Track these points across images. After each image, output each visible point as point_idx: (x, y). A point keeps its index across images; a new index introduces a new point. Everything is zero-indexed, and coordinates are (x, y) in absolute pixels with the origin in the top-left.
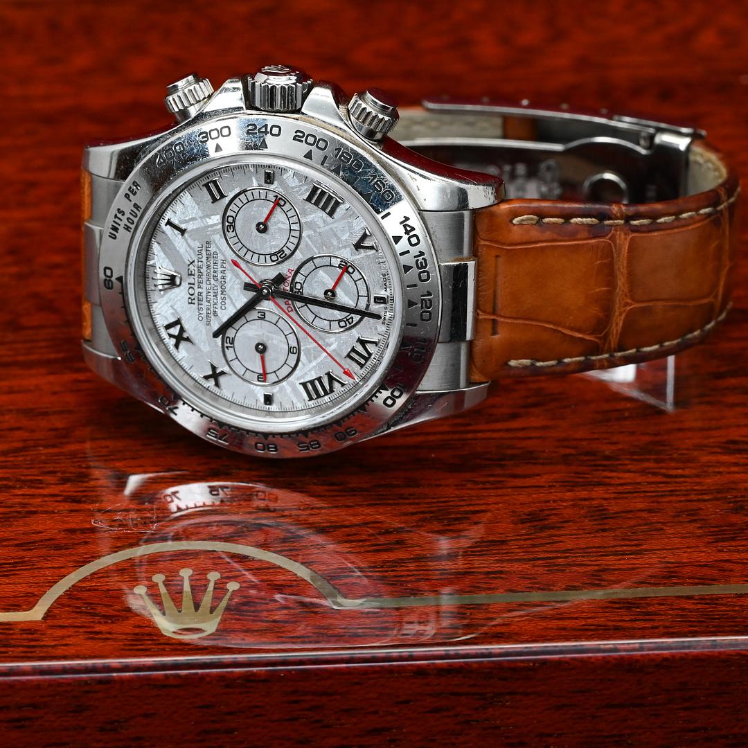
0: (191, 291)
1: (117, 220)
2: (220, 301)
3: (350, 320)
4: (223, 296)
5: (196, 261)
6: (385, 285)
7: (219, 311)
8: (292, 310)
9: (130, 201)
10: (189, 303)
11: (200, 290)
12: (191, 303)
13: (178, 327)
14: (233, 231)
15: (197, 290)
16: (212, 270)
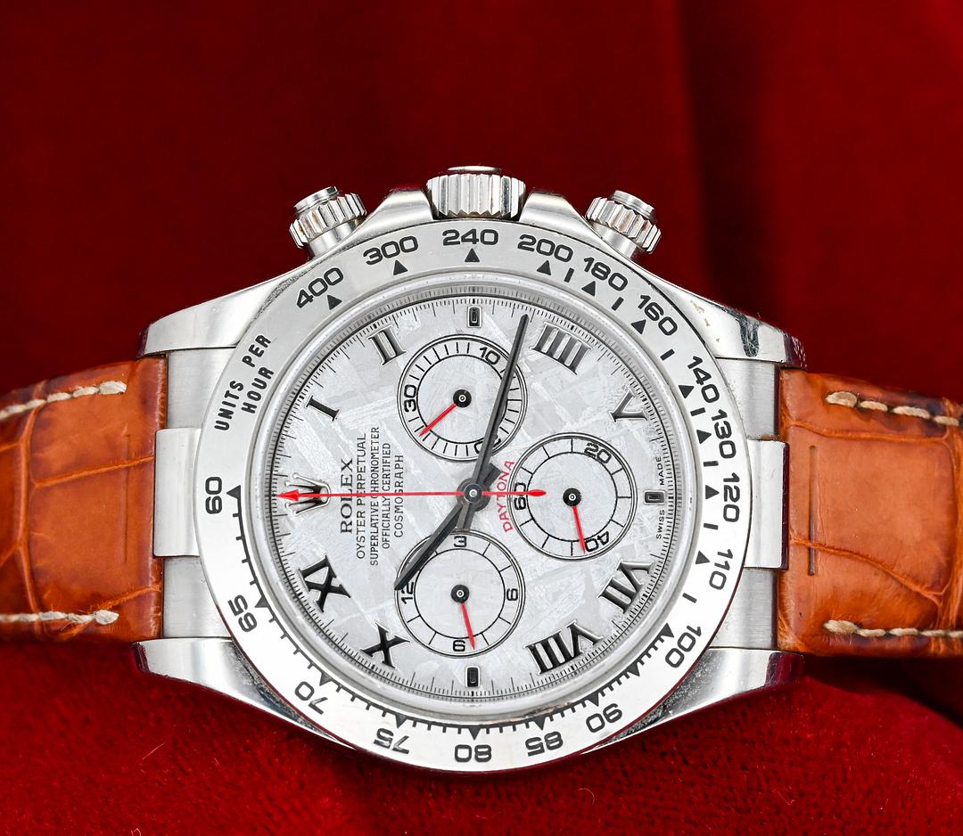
0: (346, 511)
1: (229, 400)
2: (393, 523)
3: (604, 539)
4: (398, 515)
5: (355, 462)
6: (661, 474)
7: (391, 538)
8: (511, 528)
9: (253, 366)
10: (343, 531)
11: (361, 508)
12: (346, 531)
13: (325, 571)
14: (414, 410)
15: (356, 509)
16: (380, 474)
